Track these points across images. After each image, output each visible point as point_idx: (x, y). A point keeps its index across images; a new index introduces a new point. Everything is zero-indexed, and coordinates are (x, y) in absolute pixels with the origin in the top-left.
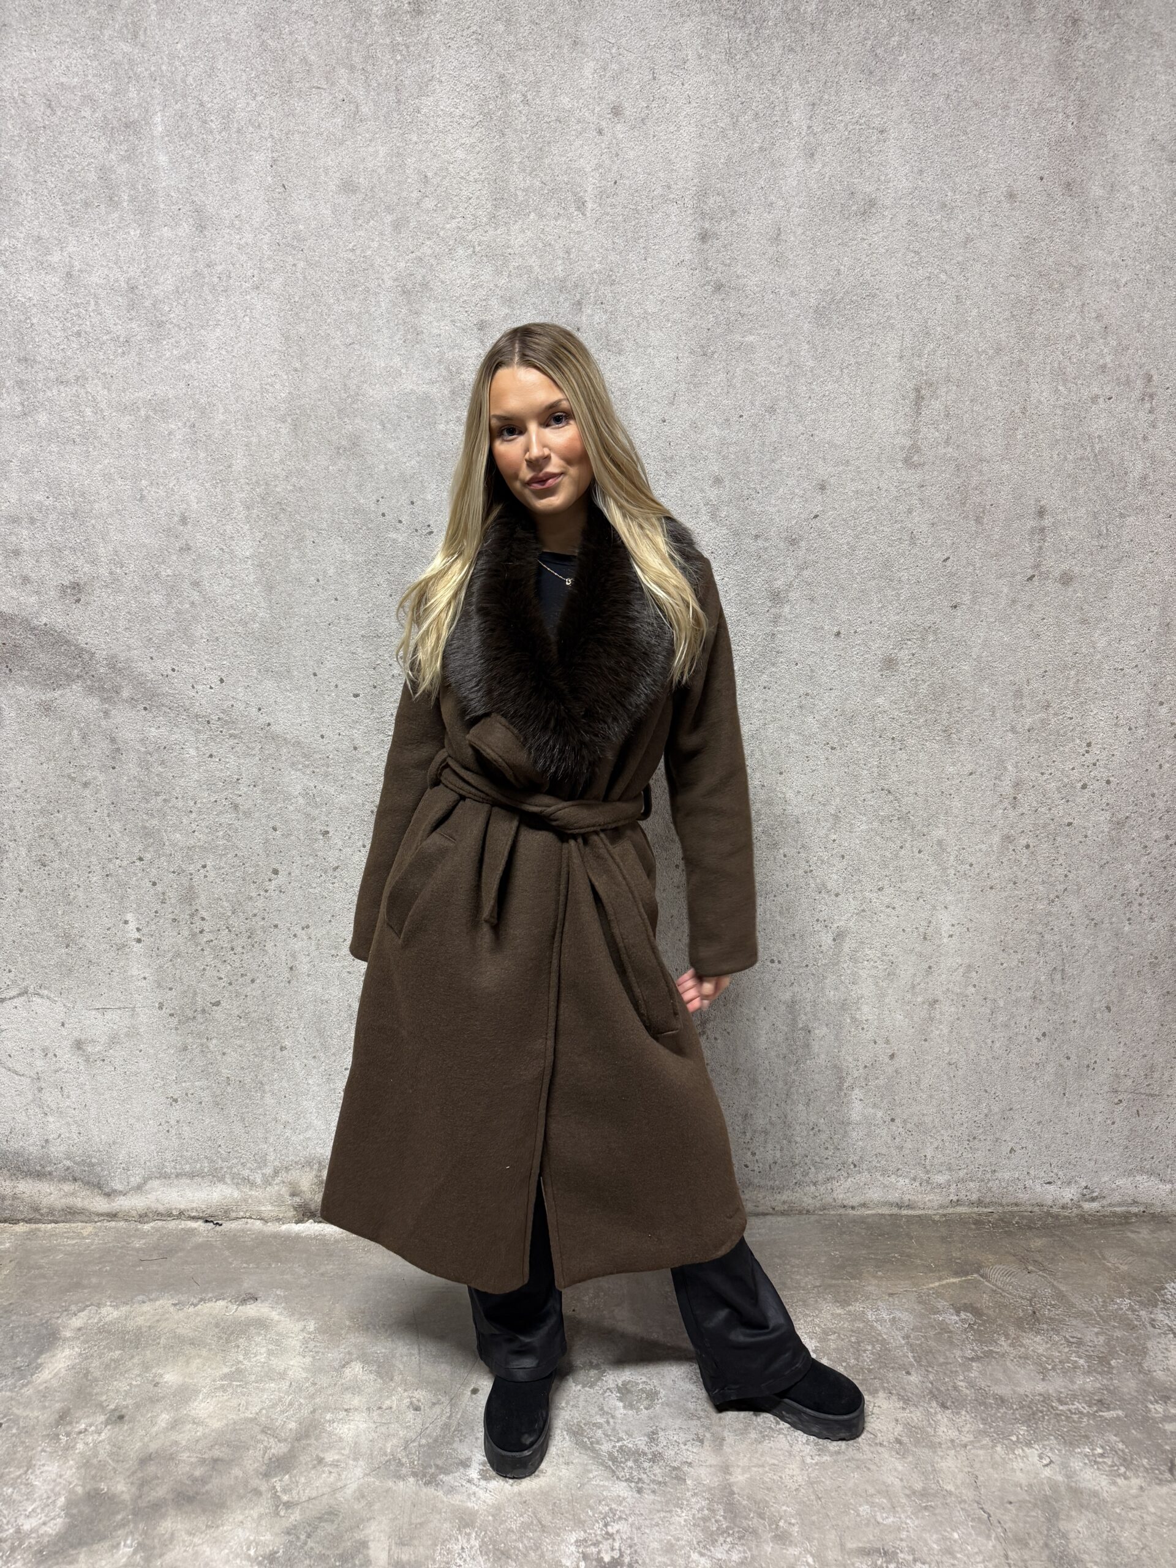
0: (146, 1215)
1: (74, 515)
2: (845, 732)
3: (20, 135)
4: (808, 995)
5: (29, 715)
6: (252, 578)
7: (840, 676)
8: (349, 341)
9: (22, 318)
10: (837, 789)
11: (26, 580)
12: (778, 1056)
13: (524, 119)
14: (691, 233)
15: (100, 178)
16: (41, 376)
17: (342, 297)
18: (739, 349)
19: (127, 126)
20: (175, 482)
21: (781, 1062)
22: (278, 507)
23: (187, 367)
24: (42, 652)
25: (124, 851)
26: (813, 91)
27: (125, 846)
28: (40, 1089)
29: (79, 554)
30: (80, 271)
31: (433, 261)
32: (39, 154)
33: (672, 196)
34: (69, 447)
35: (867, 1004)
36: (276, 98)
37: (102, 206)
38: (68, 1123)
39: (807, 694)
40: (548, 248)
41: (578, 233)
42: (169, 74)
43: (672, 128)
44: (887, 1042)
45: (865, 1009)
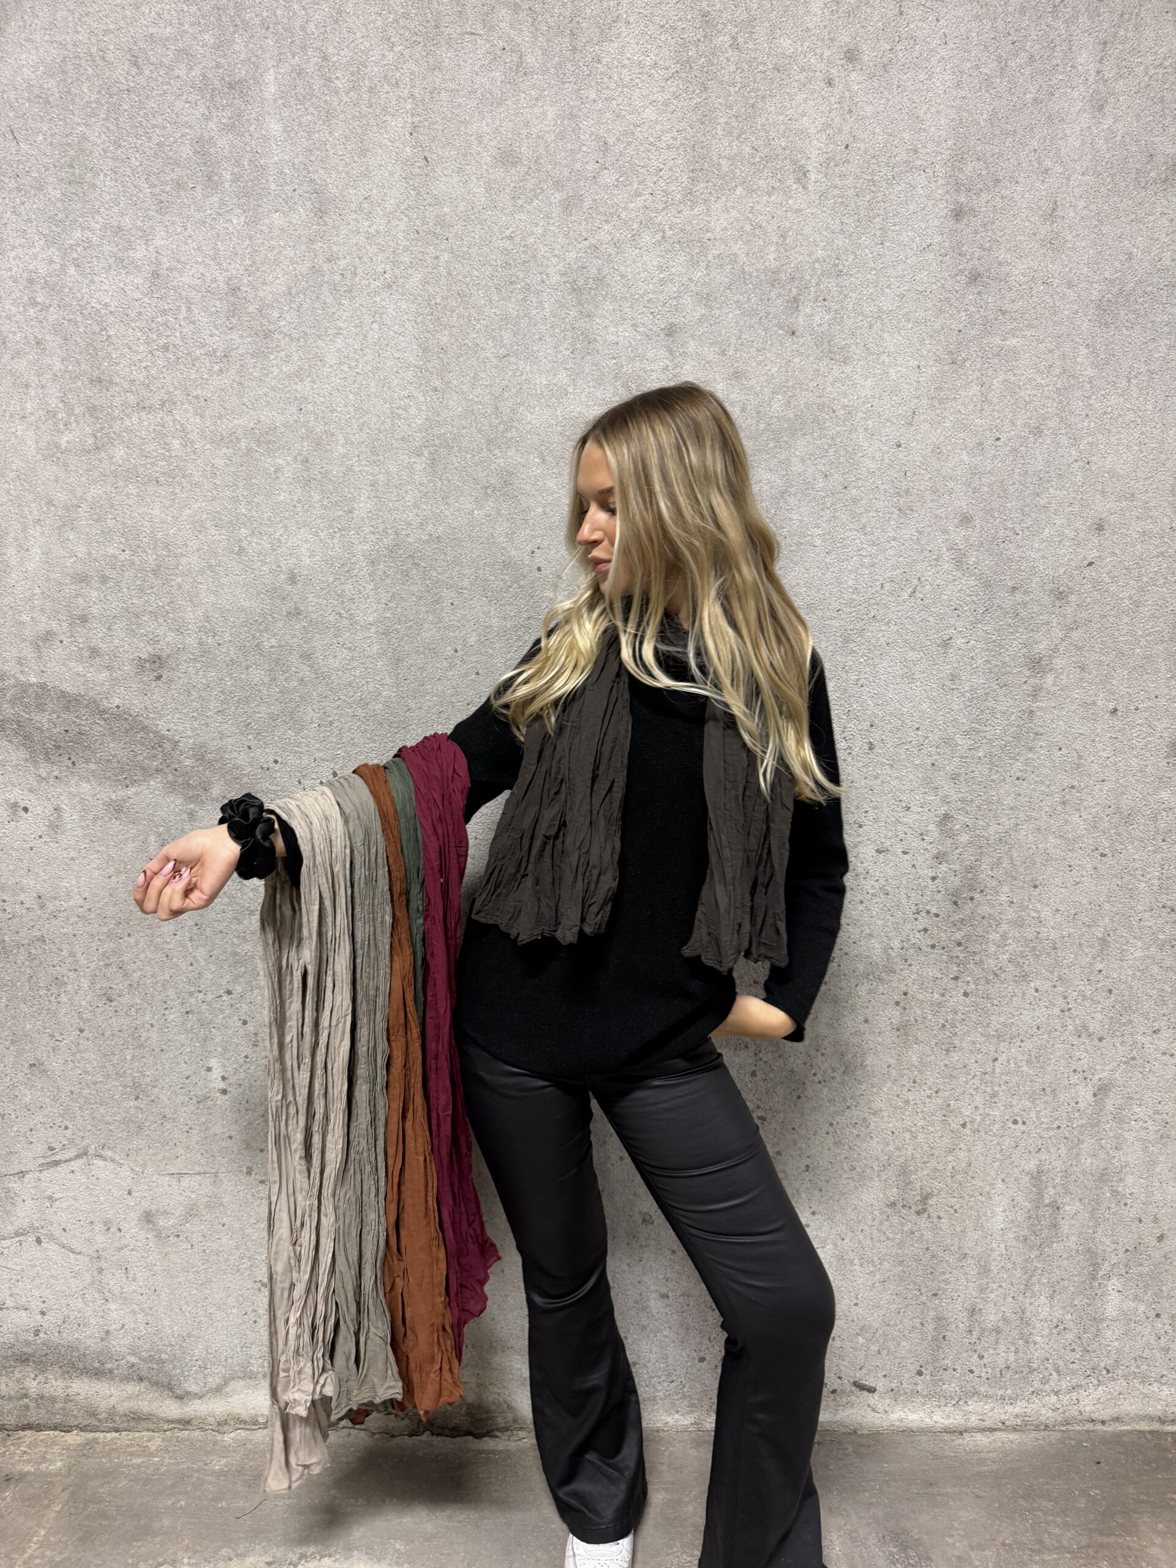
0: (226, 1423)
1: (155, 572)
2: (1119, 834)
3: (97, 101)
4: (1058, 1164)
5: (96, 819)
6: (375, 648)
7: (1115, 764)
8: (503, 352)
9: (96, 328)
10: (1107, 906)
11: (95, 652)
12: (1017, 1238)
13: (732, 68)
14: (942, 209)
15: (196, 152)
16: (118, 400)
17: (495, 298)
18: (998, 355)
19: (231, 87)
20: (282, 531)
21: (1021, 1246)
22: (410, 561)
23: (299, 387)
24: (114, 740)
25: (208, 982)
26: (1105, 26)
27: (210, 976)
28: (100, 1271)
29: (161, 620)
30: (169, 269)
31: (612, 250)
32: (121, 125)
33: (919, 163)
34: (150, 489)
35: (1132, 1173)
36: (419, 48)
37: (199, 188)
38: (134, 1312)
39: (1073, 787)
40: (757, 232)
41: (798, 211)
42: (285, 21)
43: (922, 77)
44: (1156, 1220)
45: (1130, 1180)
